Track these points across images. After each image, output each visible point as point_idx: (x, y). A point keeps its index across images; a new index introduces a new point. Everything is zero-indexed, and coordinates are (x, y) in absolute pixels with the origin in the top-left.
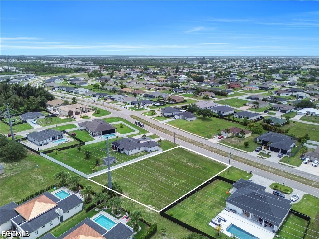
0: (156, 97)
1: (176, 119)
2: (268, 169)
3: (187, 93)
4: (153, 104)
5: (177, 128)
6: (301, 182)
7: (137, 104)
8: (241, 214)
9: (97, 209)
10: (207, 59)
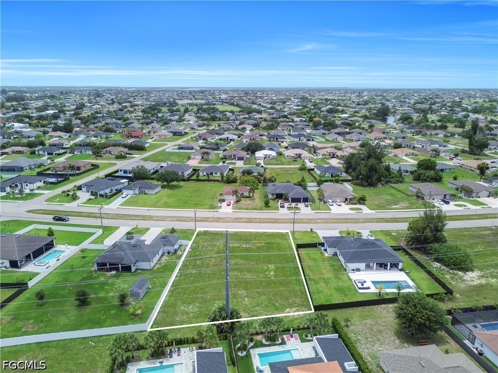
0: (24, 168)
1: (129, 196)
2: (317, 221)
3: (75, 153)
4: (42, 181)
5: (152, 209)
6: (352, 223)
7: (8, 188)
8: (364, 269)
9: (242, 353)
10: (10, 91)
